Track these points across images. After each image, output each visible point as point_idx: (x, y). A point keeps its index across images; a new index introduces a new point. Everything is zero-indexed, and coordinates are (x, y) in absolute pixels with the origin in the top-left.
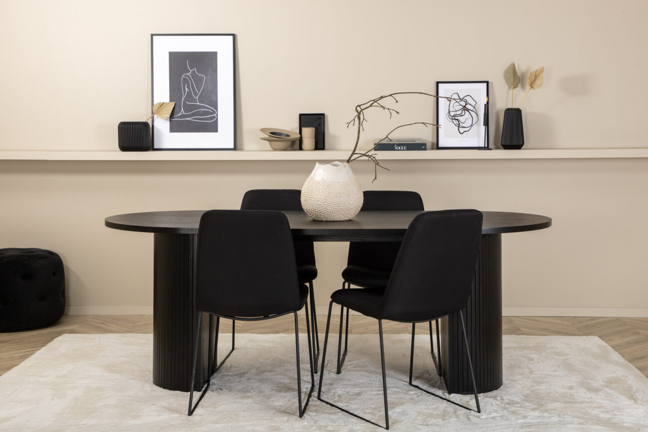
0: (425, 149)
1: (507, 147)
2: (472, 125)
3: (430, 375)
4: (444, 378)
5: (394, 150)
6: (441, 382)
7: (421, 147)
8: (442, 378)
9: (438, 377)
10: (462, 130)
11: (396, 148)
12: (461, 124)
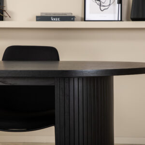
0: (73, 20)
1: (134, 19)
2: (110, 5)
5: (51, 20)
7: (70, 18)
10: (102, 8)
11: (52, 19)
12: (102, 4)
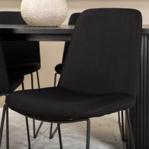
3: (116, 140)
4: (126, 143)
6: (124, 147)
8: (125, 143)
9: (122, 142)
